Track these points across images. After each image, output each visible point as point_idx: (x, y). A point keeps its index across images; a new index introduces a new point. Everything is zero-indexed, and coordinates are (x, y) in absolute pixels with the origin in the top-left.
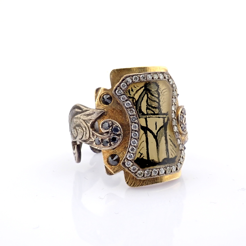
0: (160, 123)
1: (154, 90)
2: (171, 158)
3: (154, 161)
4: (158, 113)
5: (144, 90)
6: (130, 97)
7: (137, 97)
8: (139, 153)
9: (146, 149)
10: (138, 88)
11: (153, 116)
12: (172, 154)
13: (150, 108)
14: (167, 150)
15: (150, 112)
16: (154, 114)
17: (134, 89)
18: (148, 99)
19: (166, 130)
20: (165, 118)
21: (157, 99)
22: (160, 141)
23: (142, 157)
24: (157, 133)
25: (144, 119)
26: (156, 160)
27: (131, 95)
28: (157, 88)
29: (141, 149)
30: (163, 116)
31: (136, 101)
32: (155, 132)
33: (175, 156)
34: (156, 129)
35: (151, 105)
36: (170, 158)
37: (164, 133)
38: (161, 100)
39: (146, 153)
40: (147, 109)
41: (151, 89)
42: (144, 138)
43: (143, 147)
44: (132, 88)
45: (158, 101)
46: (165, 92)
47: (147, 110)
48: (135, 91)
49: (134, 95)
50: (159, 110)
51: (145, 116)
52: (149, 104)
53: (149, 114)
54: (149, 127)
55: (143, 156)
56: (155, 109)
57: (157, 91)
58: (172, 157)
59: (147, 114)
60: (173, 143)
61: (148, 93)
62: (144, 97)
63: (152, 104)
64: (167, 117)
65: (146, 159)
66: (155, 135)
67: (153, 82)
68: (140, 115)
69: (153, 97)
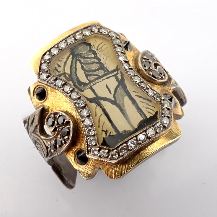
0: (112, 83)
1: (86, 52)
3: (126, 131)
4: (104, 73)
5: (73, 58)
7: (67, 70)
8: (103, 132)
9: (109, 122)
10: (65, 60)
11: (99, 80)
12: (149, 112)
13: (90, 73)
15: (92, 78)
16: (100, 77)
17: (61, 63)
18: (83, 65)
19: (125, 88)
20: (117, 75)
21: (95, 59)
22: (123, 104)
23: (108, 134)
24: (114, 97)
25: (89, 90)
26: (129, 129)
27: (60, 72)
28: (88, 47)
29: (103, 126)
30: (113, 74)
31: (69, 75)
32: (111, 97)
33: (155, 111)
34: (111, 93)
35: (90, 70)
36: (148, 117)
37: (124, 93)
40: (87, 76)
41: (82, 52)
42: (99, 111)
43: (104, 122)
44: (57, 63)
45: (97, 61)
46: (102, 47)
47: (87, 78)
48: (62, 66)
49: (64, 69)
50: (103, 69)
51: (89, 85)
52: (87, 69)
53: (93, 81)
54: (99, 95)
55: (110, 132)
56: (97, 72)
58: (152, 115)
59: (90, 82)
60: (144, 99)
61: (80, 59)
62: (76, 65)
63: (91, 68)
64: (119, 72)
66: (113, 100)
67: (79, 44)
68: (82, 87)
69: (88, 60)
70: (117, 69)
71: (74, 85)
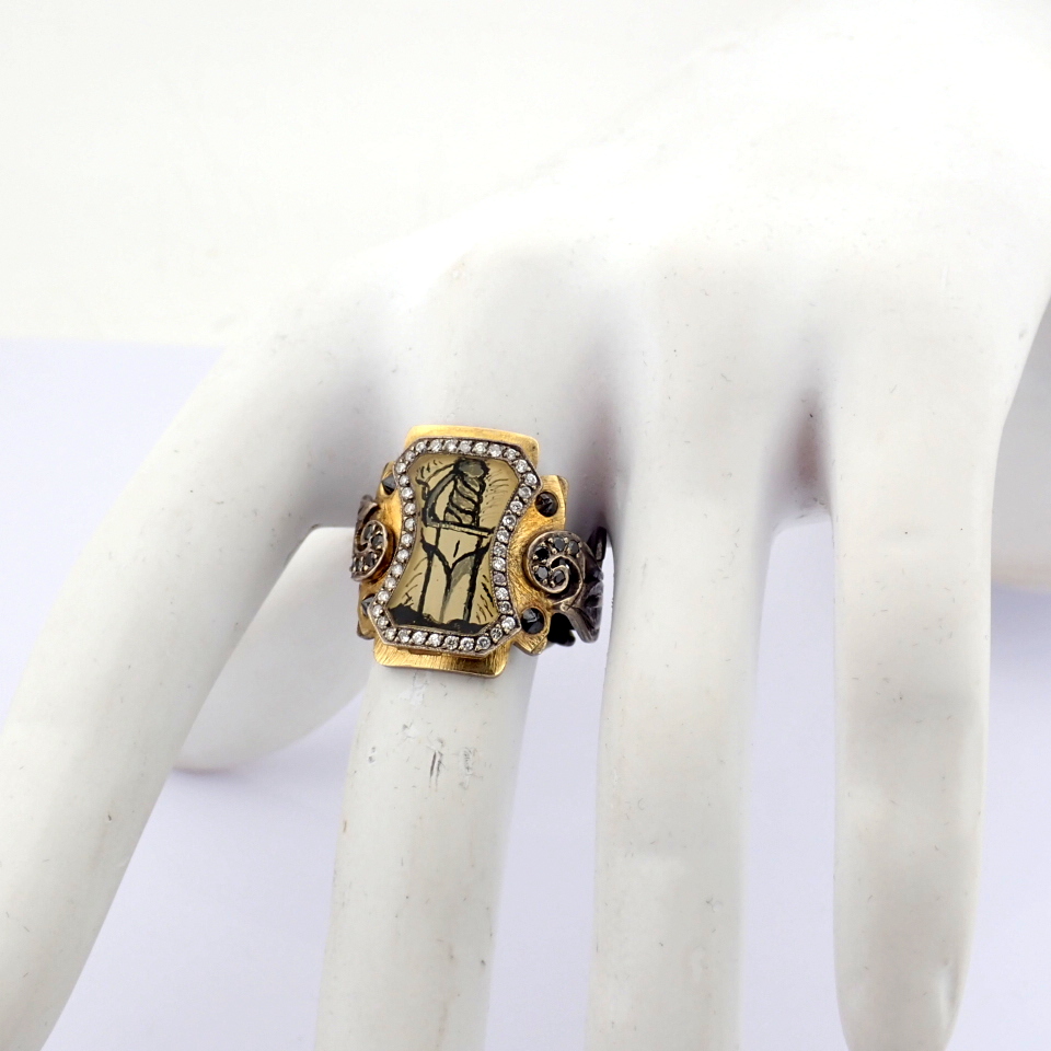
0: (469, 543)
1: (473, 477)
2: (473, 624)
3: (430, 618)
4: (469, 523)
5: (451, 473)
6: (419, 482)
7: (432, 484)
8: (406, 596)
9: (422, 590)
10: (441, 466)
12: (478, 617)
13: (455, 510)
14: (469, 605)
15: (451, 518)
16: (460, 525)
17: (433, 468)
18: (455, 491)
19: (478, 562)
20: (483, 539)
21: (476, 496)
22: (456, 582)
23: (409, 604)
24: (454, 564)
25: (435, 531)
26: (436, 617)
27: (423, 478)
28: (483, 472)
29: (411, 589)
30: (480, 533)
31: (429, 491)
32: (451, 561)
34: (454, 556)
35: (458, 505)
36: (471, 622)
37: (471, 568)
38: (485, 500)
39: (419, 598)
40: (447, 510)
41: (468, 473)
42: (423, 567)
43: (417, 585)
44: (429, 464)
45: (476, 499)
46: (502, 485)
47: (445, 512)
48: (432, 471)
49: (430, 478)
50: (474, 518)
51: (439, 524)
52: (455, 501)
53: (448, 523)
54: (440, 547)
55: (412, 602)
56: (464, 514)
57: (481, 479)
58: (478, 623)
59: (445, 521)
60: (489, 595)
61: (458, 480)
62: (446, 485)
63: (461, 504)
65: (416, 609)
66: (449, 567)
67: (475, 460)
68: (430, 519)
69: (467, 490)
70: (490, 531)
71: (424, 510)
